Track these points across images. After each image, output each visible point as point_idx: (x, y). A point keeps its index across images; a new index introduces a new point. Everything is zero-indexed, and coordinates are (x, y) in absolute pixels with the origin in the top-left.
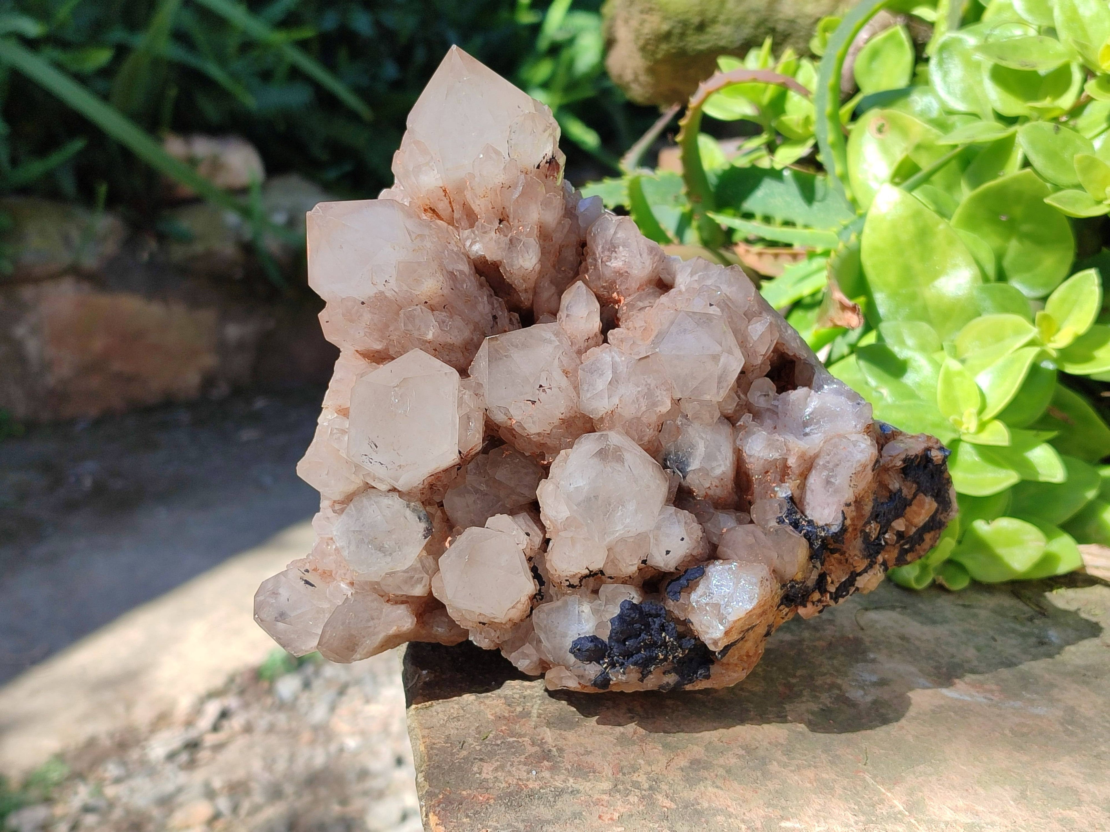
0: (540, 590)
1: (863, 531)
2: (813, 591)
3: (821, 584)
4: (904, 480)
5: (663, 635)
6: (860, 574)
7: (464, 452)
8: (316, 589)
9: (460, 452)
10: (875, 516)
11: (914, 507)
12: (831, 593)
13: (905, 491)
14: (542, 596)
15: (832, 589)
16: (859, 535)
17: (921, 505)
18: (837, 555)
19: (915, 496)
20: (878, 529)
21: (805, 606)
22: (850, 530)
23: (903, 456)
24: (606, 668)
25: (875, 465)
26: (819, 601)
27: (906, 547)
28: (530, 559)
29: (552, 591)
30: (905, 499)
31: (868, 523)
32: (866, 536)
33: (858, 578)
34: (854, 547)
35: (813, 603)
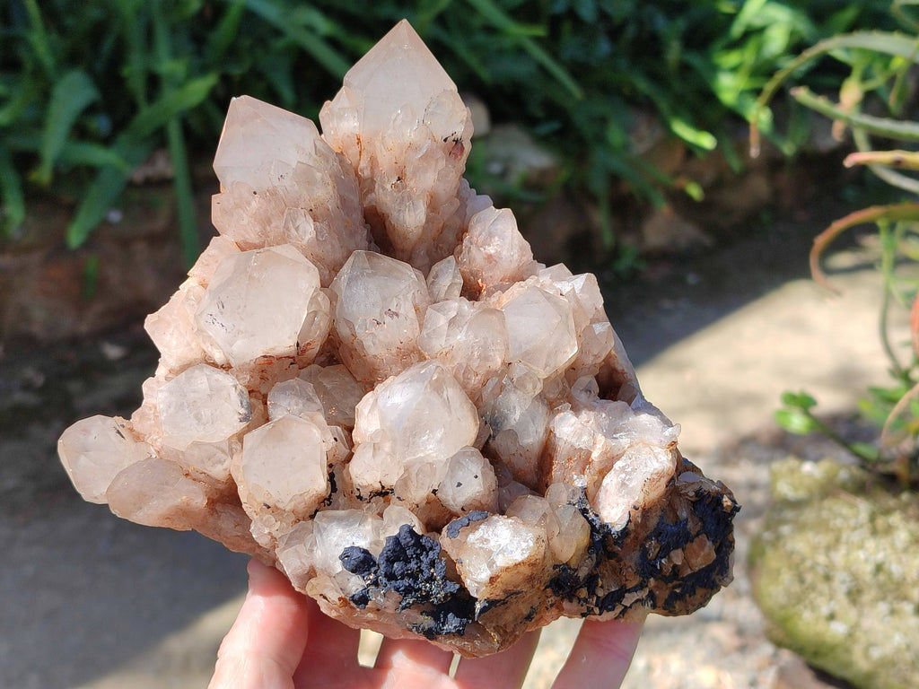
0: (331, 495)
1: (643, 545)
2: (581, 587)
3: (591, 582)
4: (692, 513)
5: (432, 571)
6: (629, 591)
7: (302, 345)
8: (124, 441)
9: (298, 345)
10: (658, 533)
11: (695, 546)
12: (598, 598)
13: (690, 525)
14: (331, 503)
15: (601, 593)
16: (638, 548)
17: (702, 546)
18: (613, 561)
19: (697, 535)
20: (657, 550)
21: (571, 601)
22: (632, 536)
23: (697, 487)
24: (369, 585)
25: (669, 482)
26: (586, 600)
27: (678, 591)
28: (330, 466)
29: (341, 500)
30: (689, 533)
31: (648, 538)
32: (645, 552)
33: (627, 595)
34: (631, 558)
35: (579, 600)
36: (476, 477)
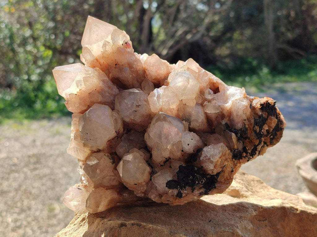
0: (152, 170)
1: (253, 130)
2: (243, 153)
3: (245, 150)
4: (262, 111)
6: (257, 145)
7: (117, 131)
8: (82, 190)
10: (256, 123)
11: (269, 121)
12: (249, 153)
13: (264, 116)
14: (154, 172)
15: (250, 151)
16: (253, 131)
17: (271, 120)
18: (247, 140)
19: (268, 117)
20: (259, 128)
21: (242, 159)
22: (249, 129)
23: (260, 103)
24: (180, 189)
25: (250, 106)
26: (246, 156)
27: (272, 137)
28: (147, 162)
29: (156, 170)
30: (265, 118)
31: (254, 126)
32: (255, 131)
33: (257, 147)
34: (252, 136)
35: (244, 157)
36: (192, 139)
